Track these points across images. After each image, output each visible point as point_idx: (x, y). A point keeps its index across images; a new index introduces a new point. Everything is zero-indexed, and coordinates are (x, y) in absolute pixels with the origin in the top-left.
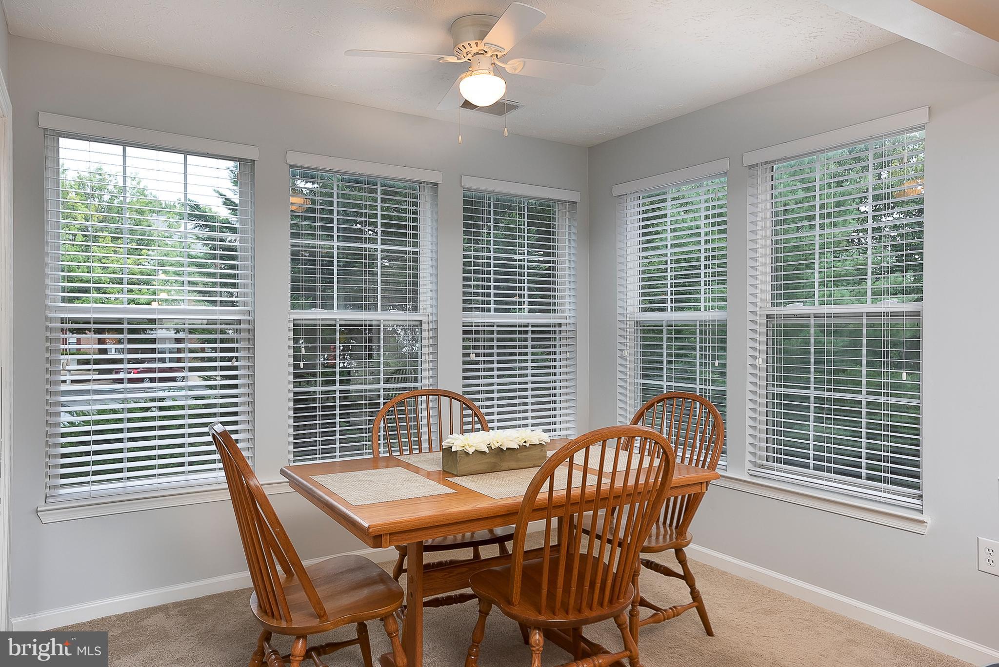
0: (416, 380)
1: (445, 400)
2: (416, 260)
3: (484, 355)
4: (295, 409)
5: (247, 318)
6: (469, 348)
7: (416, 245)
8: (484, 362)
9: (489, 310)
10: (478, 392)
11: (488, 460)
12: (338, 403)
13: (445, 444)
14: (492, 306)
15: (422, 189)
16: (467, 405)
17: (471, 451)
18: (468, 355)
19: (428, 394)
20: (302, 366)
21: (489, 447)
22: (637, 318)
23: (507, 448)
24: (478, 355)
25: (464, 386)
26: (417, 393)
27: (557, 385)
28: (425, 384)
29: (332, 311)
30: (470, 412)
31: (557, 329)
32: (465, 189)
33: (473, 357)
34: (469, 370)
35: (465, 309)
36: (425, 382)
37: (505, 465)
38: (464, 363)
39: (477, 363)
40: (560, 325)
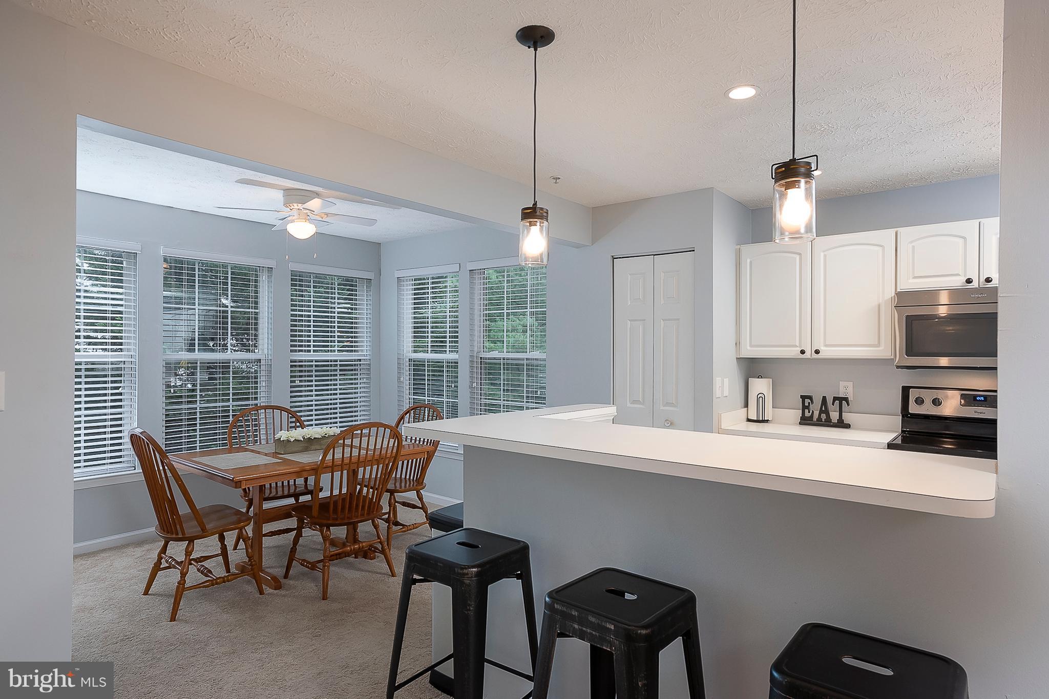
0: (256, 399)
1: (277, 412)
2: (256, 319)
3: (305, 381)
4: (166, 421)
5: (131, 360)
6: (295, 377)
7: (256, 308)
8: (305, 386)
9: (309, 351)
10: (301, 406)
11: (303, 445)
12: (198, 416)
13: (277, 436)
14: (312, 348)
15: (261, 271)
16: (293, 414)
17: (292, 440)
18: (294, 382)
19: (265, 408)
20: (172, 392)
21: (304, 438)
22: (409, 356)
23: (314, 438)
24: (301, 381)
25: (291, 402)
26: (257, 408)
27: (358, 400)
28: (262, 402)
29: (194, 353)
30: (294, 419)
31: (359, 363)
32: (292, 271)
33: (298, 383)
34: (294, 391)
35: (291, 351)
36: (263, 400)
37: (313, 447)
38: (291, 387)
39: (301, 386)
40: (360, 360)
